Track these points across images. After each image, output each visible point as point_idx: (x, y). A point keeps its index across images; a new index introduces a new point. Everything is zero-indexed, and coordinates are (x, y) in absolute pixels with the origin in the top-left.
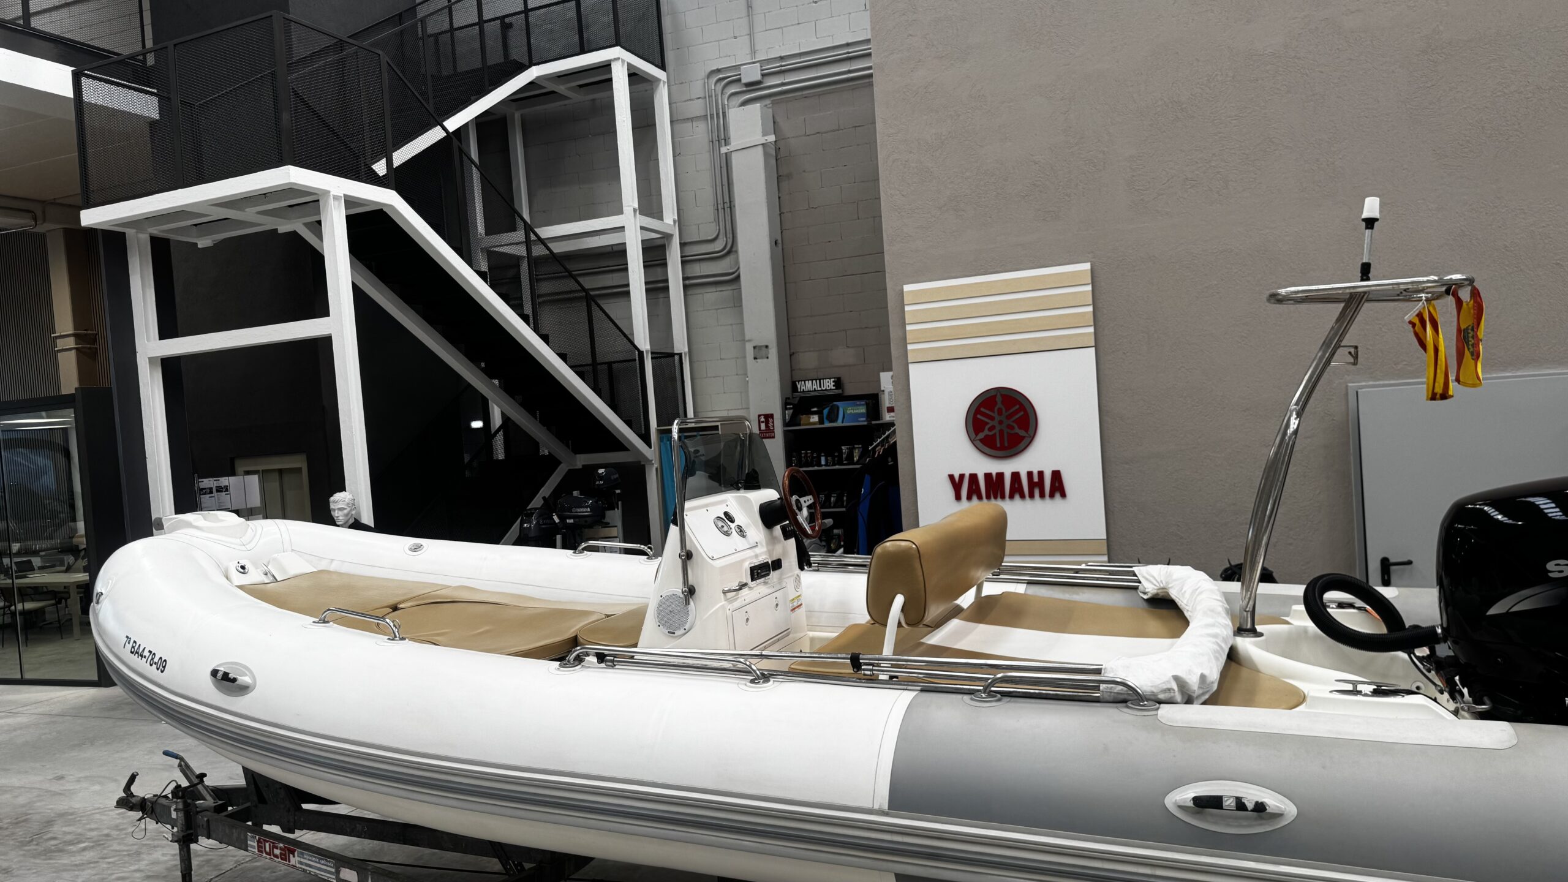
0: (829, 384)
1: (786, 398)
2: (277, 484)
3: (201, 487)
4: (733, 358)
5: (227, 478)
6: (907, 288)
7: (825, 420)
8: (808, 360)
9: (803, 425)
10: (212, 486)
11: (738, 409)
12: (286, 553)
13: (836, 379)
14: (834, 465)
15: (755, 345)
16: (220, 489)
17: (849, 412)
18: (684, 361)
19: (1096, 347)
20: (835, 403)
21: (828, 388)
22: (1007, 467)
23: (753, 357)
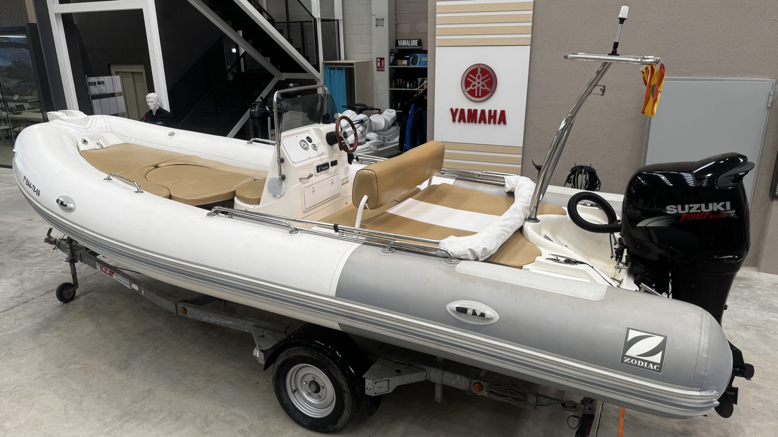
0: (415, 43)
1: (392, 50)
2: (131, 79)
3: (89, 82)
4: (366, 24)
5: (103, 77)
6: (438, 4)
7: (410, 64)
8: (405, 28)
9: (399, 65)
10: (95, 81)
11: (368, 53)
12: (108, 133)
13: (419, 40)
14: (413, 88)
15: (376, 18)
16: (99, 83)
17: (423, 60)
18: (339, 24)
19: (531, 45)
20: (416, 54)
21: (414, 45)
22: (479, 107)
23: (375, 24)
